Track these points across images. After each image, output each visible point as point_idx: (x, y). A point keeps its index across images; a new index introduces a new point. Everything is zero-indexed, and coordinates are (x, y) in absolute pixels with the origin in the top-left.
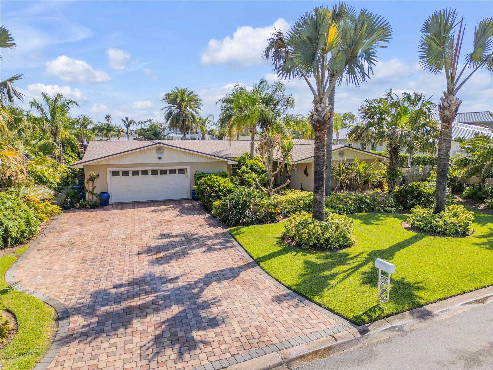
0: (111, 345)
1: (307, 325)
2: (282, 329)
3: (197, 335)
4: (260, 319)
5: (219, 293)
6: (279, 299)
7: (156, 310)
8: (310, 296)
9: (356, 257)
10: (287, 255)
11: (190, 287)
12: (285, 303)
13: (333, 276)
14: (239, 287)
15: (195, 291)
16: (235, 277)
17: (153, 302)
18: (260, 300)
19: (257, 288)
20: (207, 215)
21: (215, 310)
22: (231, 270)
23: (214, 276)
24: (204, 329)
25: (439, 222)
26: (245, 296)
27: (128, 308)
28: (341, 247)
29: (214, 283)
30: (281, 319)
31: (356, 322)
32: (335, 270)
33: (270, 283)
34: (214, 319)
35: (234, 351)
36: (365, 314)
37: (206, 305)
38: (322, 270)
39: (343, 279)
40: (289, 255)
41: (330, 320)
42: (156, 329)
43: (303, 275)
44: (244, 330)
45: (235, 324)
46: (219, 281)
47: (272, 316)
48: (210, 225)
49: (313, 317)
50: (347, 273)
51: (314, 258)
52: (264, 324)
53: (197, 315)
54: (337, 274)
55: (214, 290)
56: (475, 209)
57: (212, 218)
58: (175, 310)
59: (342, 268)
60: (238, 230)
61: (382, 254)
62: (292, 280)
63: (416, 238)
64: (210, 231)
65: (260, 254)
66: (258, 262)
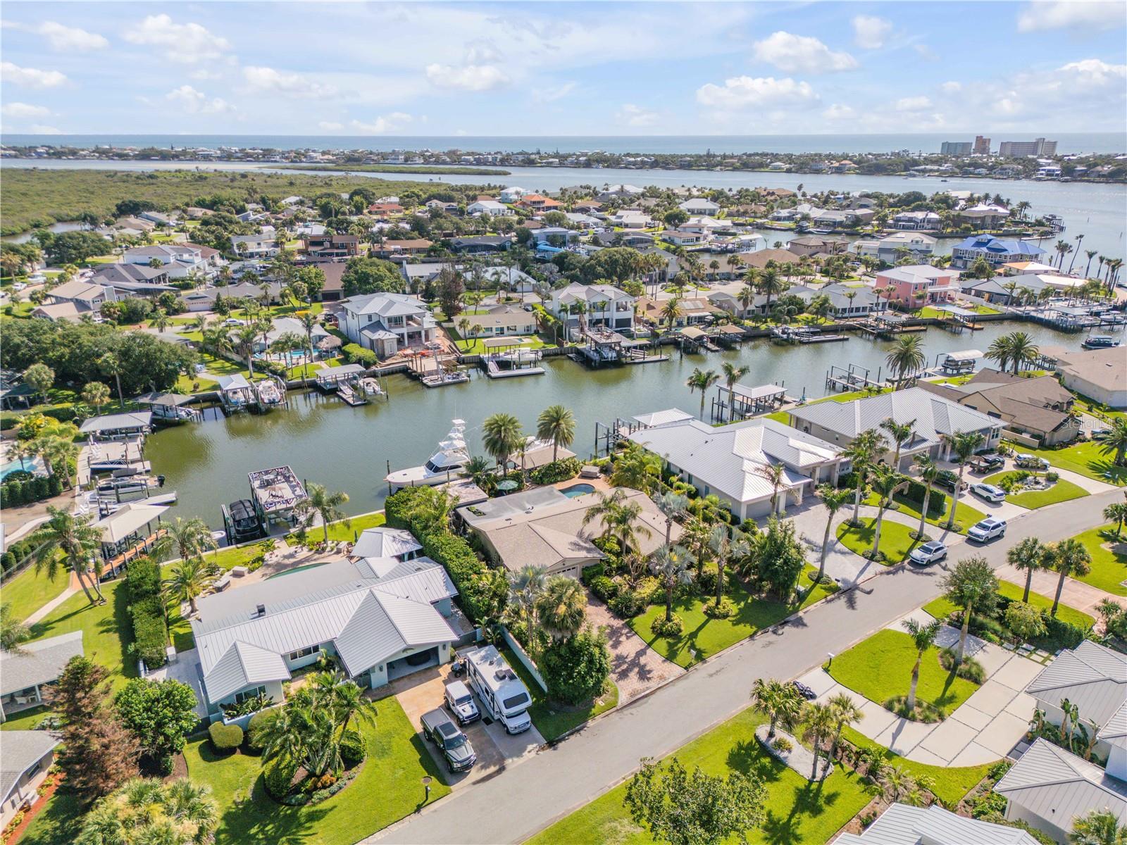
0: (629, 682)
1: (673, 671)
2: (667, 672)
3: (648, 675)
5: (645, 661)
6: (664, 661)
7: (632, 669)
8: (672, 660)
9: (685, 638)
11: (634, 659)
12: (666, 664)
13: (678, 650)
14: (649, 658)
15: (637, 661)
16: (646, 654)
17: (628, 666)
18: (658, 663)
19: (655, 658)
20: (605, 607)
21: (648, 667)
22: (642, 650)
23: (638, 654)
25: (717, 611)
26: (653, 662)
27: (623, 670)
28: (679, 633)
29: (641, 658)
30: (666, 669)
31: (686, 668)
32: (678, 647)
33: (658, 655)
34: (649, 671)
35: (658, 680)
36: (688, 665)
37: (645, 665)
38: (673, 647)
39: (681, 651)
40: (660, 639)
41: (679, 668)
42: (636, 676)
43: (667, 650)
44: (659, 673)
45: (656, 672)
46: (641, 656)
47: (664, 668)
48: (614, 617)
49: (674, 668)
50: (682, 648)
51: (671, 640)
52: (662, 671)
53: (644, 670)
55: (643, 660)
56: (742, 583)
57: (609, 609)
58: (636, 670)
59: (680, 645)
60: (630, 621)
61: (693, 635)
62: (665, 653)
63: (707, 622)
64: (618, 623)
65: (649, 640)
66: (649, 645)
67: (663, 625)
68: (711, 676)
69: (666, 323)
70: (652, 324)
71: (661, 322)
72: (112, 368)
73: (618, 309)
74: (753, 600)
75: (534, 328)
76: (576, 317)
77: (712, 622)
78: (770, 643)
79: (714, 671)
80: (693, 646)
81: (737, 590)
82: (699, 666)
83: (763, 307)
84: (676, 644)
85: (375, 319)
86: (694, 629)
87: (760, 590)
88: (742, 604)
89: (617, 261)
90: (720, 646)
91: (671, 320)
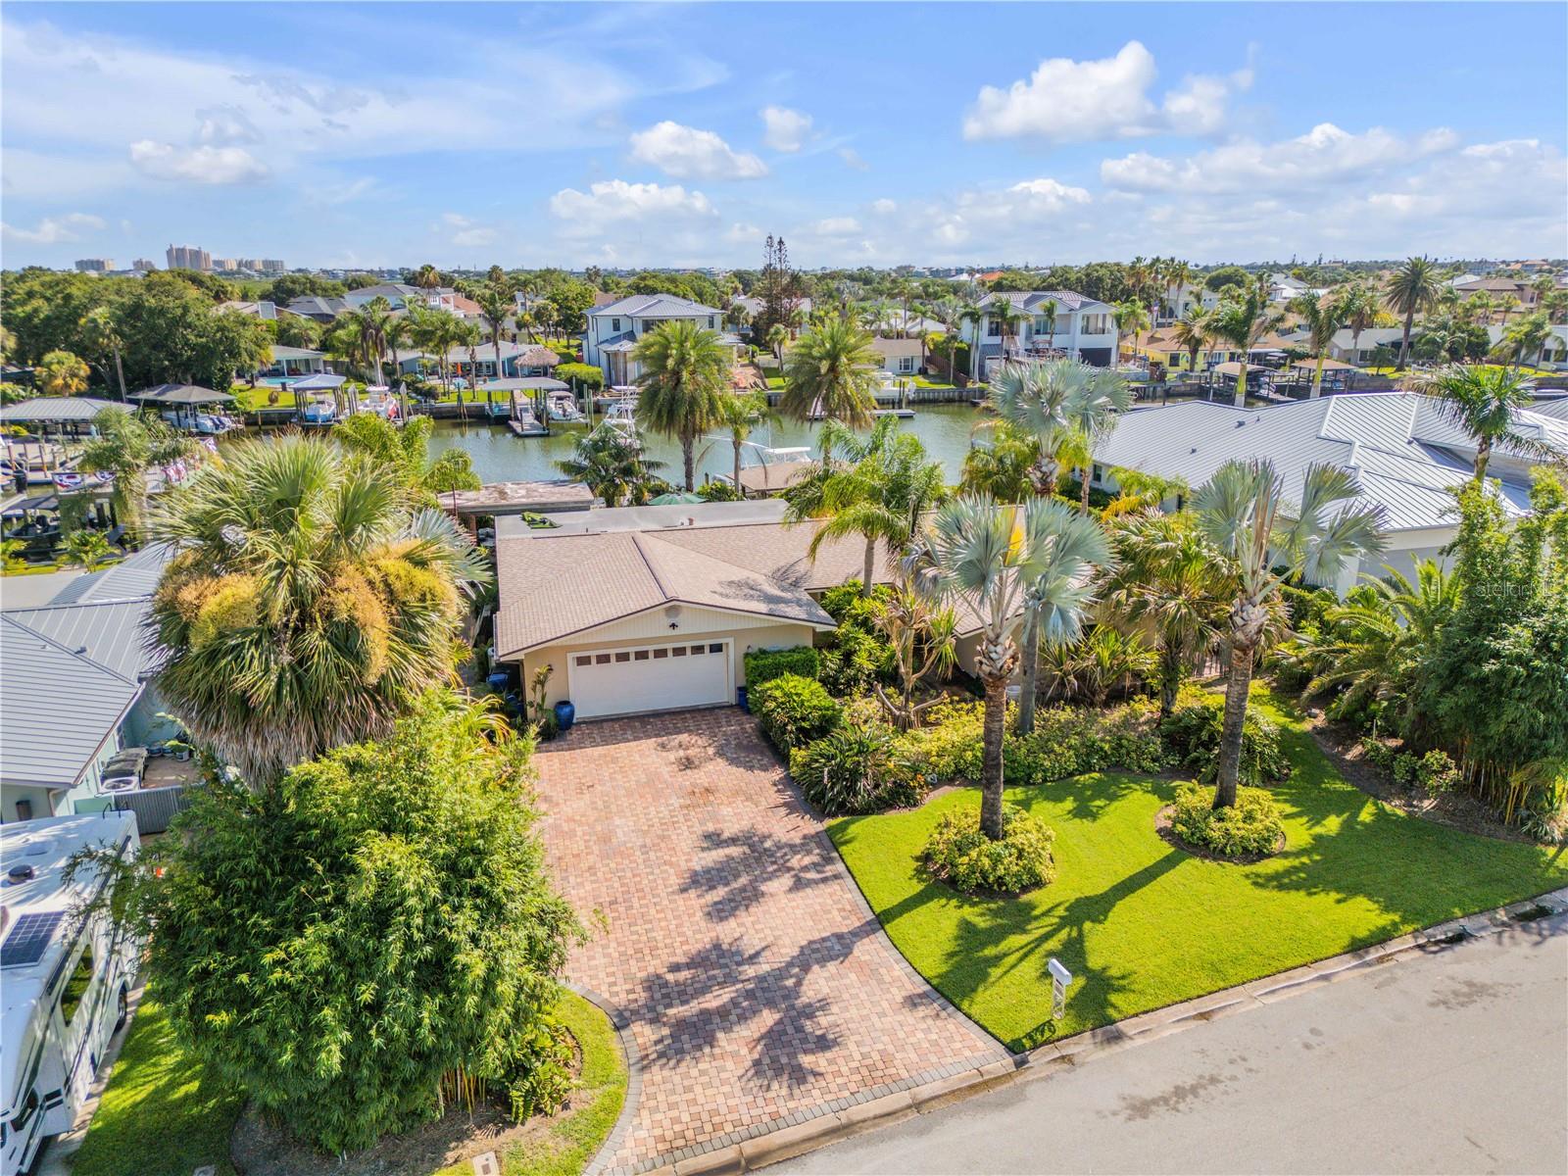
0: (702, 1073)
1: (947, 1051)
2: (913, 1056)
3: (806, 1060)
4: (885, 1039)
5: (826, 990)
6: (912, 1002)
7: (743, 1018)
8: (957, 1001)
9: (1045, 914)
10: (931, 904)
11: (781, 974)
12: (922, 1011)
13: (997, 960)
14: (853, 976)
15: (790, 982)
16: (846, 956)
17: (734, 1003)
18: (885, 1004)
19: (881, 981)
20: (778, 773)
21: (824, 1020)
22: (839, 937)
23: (814, 951)
24: (812, 1052)
26: (863, 996)
27: (703, 1012)
28: (1025, 889)
29: (816, 968)
30: (912, 1040)
31: (1014, 1048)
32: (1003, 946)
33: (900, 969)
34: (823, 1037)
35: (853, 1087)
36: (1029, 1036)
37: (809, 1012)
38: (983, 945)
39: (1013, 967)
40: (934, 905)
41: (980, 1044)
42: (751, 1051)
43: (951, 955)
44: (864, 1056)
45: (852, 1046)
46: (823, 961)
47: (901, 1035)
48: (791, 808)
49: (958, 1038)
50: (1022, 952)
51: (976, 915)
52: (890, 1048)
53: (800, 1029)
54: (1005, 955)
55: (818, 983)
56: (1337, 760)
57: (789, 781)
58: (768, 1018)
59: (1015, 941)
60: (843, 827)
61: (1092, 908)
62: (934, 964)
63: (1168, 864)
64: (792, 827)
65: (885, 901)
66: (882, 920)
67: (961, 848)
68: (1141, 1109)
69: (1184, 365)
70: (1156, 365)
71: (1174, 360)
72: (102, 335)
73: (1086, 331)
74: (1381, 815)
75: (918, 364)
76: (996, 340)
77: (1192, 867)
78: (1475, 991)
79: (1160, 1086)
80: (1073, 954)
81: (1313, 777)
82: (1083, 1047)
83: (1396, 345)
84: (996, 935)
85: (625, 328)
86: (1101, 886)
87: (1411, 786)
88: (1332, 824)
89: (1100, 279)
90: (1215, 969)
91: (1194, 352)
